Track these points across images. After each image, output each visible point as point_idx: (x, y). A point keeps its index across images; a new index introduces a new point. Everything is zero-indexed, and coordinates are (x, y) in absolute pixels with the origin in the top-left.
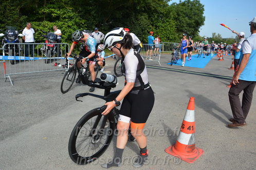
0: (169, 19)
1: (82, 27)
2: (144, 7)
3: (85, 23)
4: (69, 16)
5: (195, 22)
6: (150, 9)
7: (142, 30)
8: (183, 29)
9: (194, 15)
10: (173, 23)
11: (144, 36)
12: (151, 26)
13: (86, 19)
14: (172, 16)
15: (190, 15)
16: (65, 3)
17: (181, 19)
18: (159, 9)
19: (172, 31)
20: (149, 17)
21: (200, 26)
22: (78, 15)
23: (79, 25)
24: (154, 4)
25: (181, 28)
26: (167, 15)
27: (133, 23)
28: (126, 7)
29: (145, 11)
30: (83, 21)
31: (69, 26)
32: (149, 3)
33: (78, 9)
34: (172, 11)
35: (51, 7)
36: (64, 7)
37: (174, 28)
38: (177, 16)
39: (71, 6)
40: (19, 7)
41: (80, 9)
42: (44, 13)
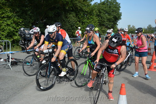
0: (93, 16)
1: (20, 25)
2: (72, 7)
3: (22, 22)
4: (7, 16)
5: (113, 18)
6: (77, 8)
7: (71, 26)
8: (105, 23)
9: (113, 12)
10: (96, 19)
11: (73, 31)
12: (78, 23)
13: (23, 18)
14: (95, 13)
15: (109, 12)
16: (4, 5)
17: (102, 16)
18: (84, 8)
19: (95, 26)
20: (77, 15)
21: (118, 20)
22: (15, 14)
23: (17, 23)
24: (80, 4)
25: (103, 23)
26: (91, 13)
27: (64, 20)
28: (57, 7)
29: (72, 11)
30: (21, 20)
31: (8, 25)
32: (76, 4)
33: (16, 10)
34: (94, 9)
36: (2, 8)
37: (97, 23)
38: (99, 13)
39: (9, 7)
41: (18, 10)
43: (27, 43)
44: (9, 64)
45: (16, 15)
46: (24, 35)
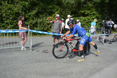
4: (93, 14)
13: (102, 14)
16: (91, 7)
23: (98, 18)
31: (93, 19)
35: (84, 10)
36: (90, 10)
40: (71, 11)
41: (99, 10)
42: (81, 13)
43: (108, 30)
44: (103, 42)
45: (98, 13)
46: (106, 25)
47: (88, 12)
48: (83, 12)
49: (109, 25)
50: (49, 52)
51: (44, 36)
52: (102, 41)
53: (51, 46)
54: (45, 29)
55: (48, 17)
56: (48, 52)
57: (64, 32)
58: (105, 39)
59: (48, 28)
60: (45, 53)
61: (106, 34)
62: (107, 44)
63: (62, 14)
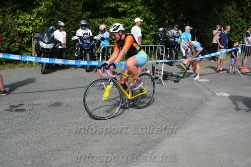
3: (155, 19)
4: (137, 11)
12: (240, 19)
13: (157, 14)
27: (216, 16)
30: (153, 17)
35: (116, 1)
40: (82, 1)
41: (152, 1)
42: (107, 8)
43: (170, 50)
44: (161, 78)
45: (148, 10)
46: (166, 38)
47: (126, 6)
48: (113, 5)
49: (173, 40)
50: (28, 108)
51: (10, 67)
52: (158, 75)
53: (30, 94)
54: (14, 46)
55: (19, 14)
56: (23, 110)
57: (67, 56)
58: (164, 72)
59: (21, 46)
60: (17, 113)
61: (168, 59)
62: (170, 83)
63: (60, 10)
